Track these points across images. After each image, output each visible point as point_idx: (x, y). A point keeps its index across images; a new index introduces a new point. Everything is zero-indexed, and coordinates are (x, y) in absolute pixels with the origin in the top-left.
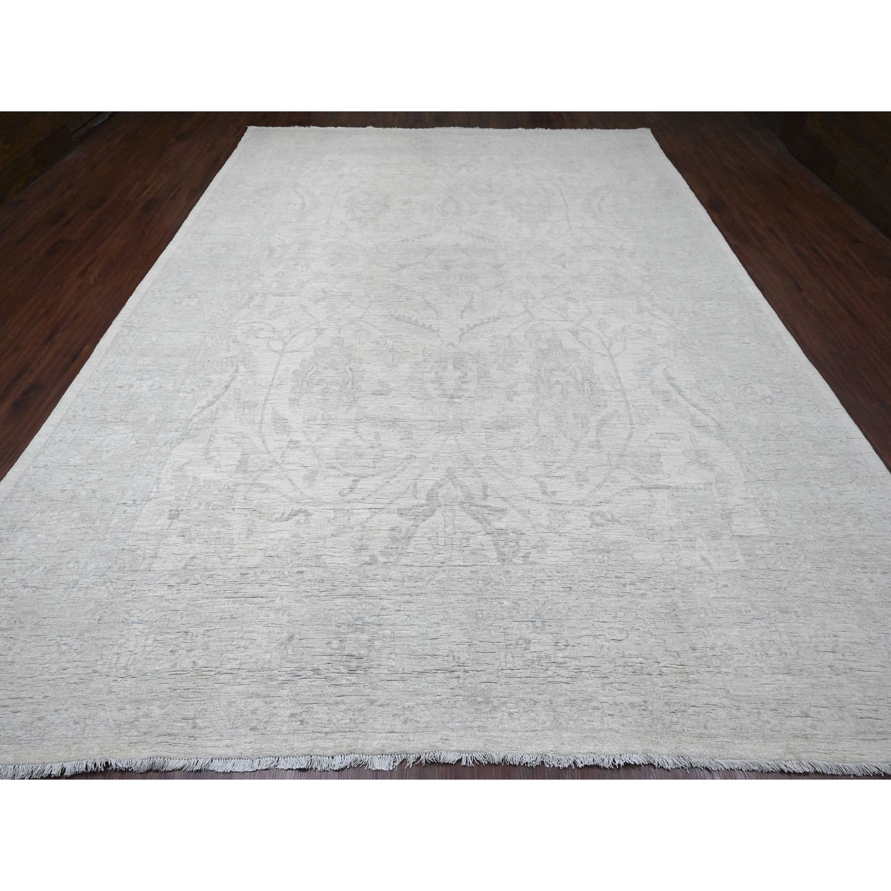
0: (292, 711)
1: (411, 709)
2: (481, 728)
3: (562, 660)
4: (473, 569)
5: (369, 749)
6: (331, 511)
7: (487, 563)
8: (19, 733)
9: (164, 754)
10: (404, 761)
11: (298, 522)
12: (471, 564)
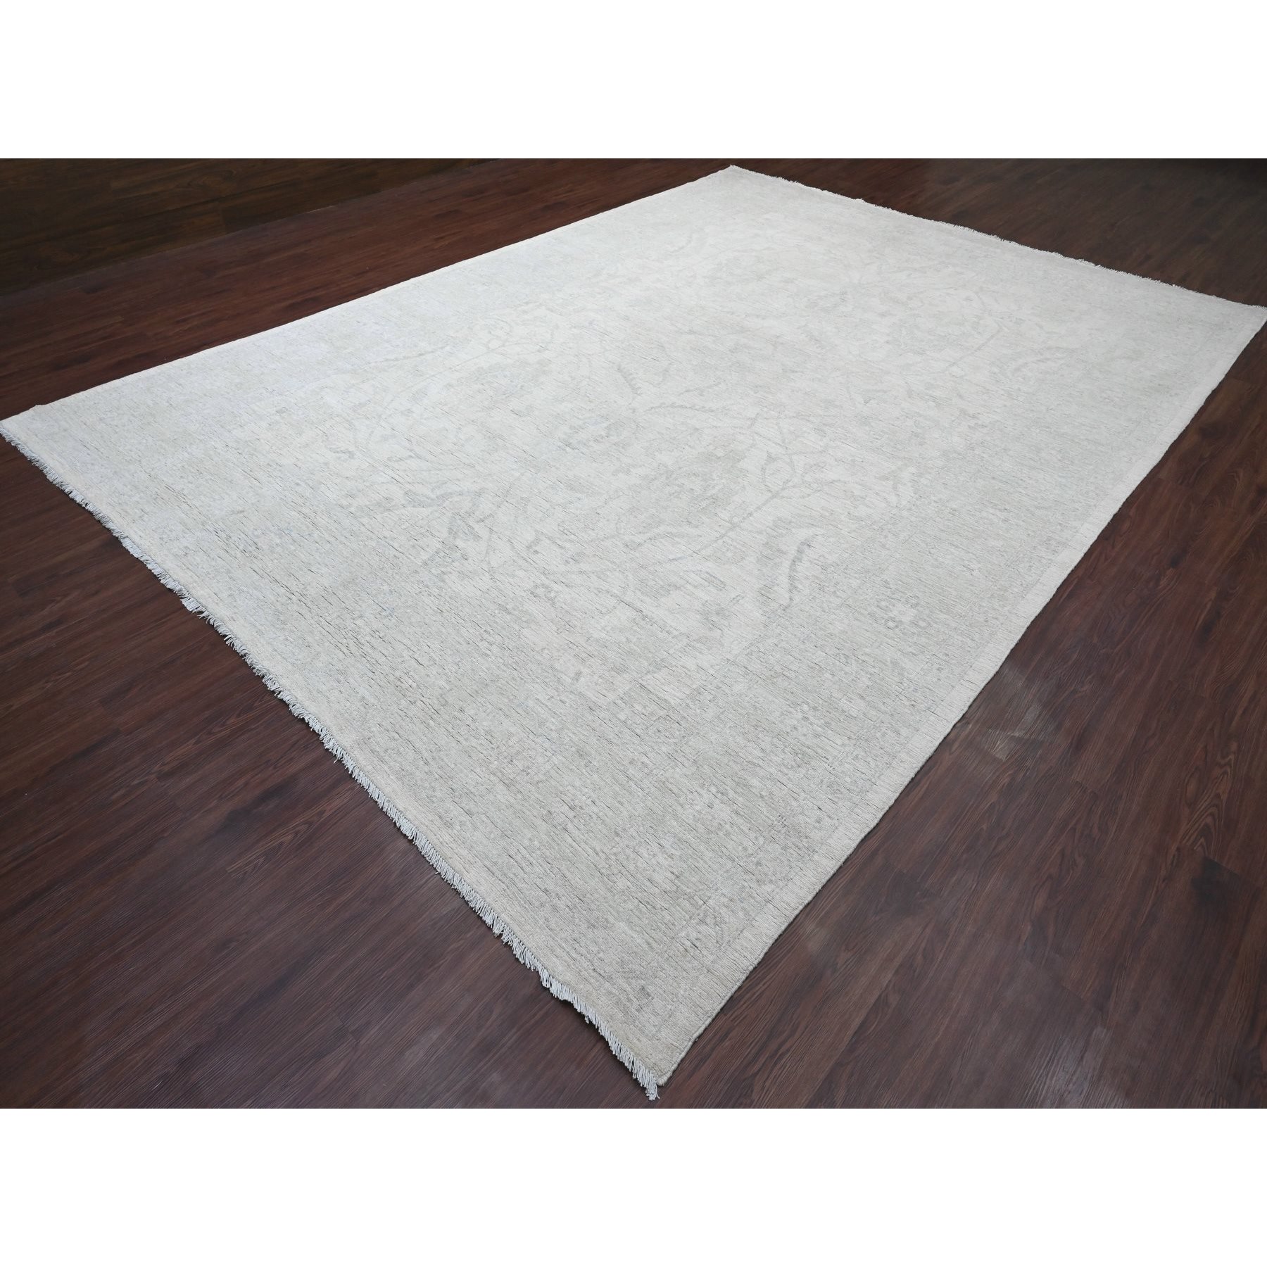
0: (188, 545)
1: (241, 591)
2: (260, 633)
3: (363, 641)
4: (398, 554)
5: (193, 592)
6: (367, 464)
7: (412, 558)
8: (78, 464)
9: (112, 517)
10: (202, 612)
11: (339, 458)
12: (401, 551)
